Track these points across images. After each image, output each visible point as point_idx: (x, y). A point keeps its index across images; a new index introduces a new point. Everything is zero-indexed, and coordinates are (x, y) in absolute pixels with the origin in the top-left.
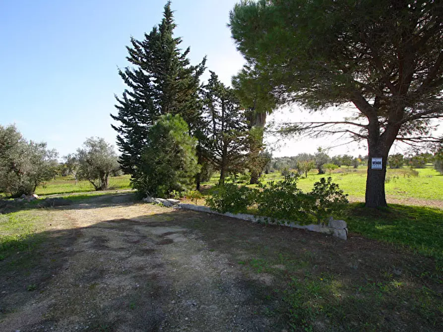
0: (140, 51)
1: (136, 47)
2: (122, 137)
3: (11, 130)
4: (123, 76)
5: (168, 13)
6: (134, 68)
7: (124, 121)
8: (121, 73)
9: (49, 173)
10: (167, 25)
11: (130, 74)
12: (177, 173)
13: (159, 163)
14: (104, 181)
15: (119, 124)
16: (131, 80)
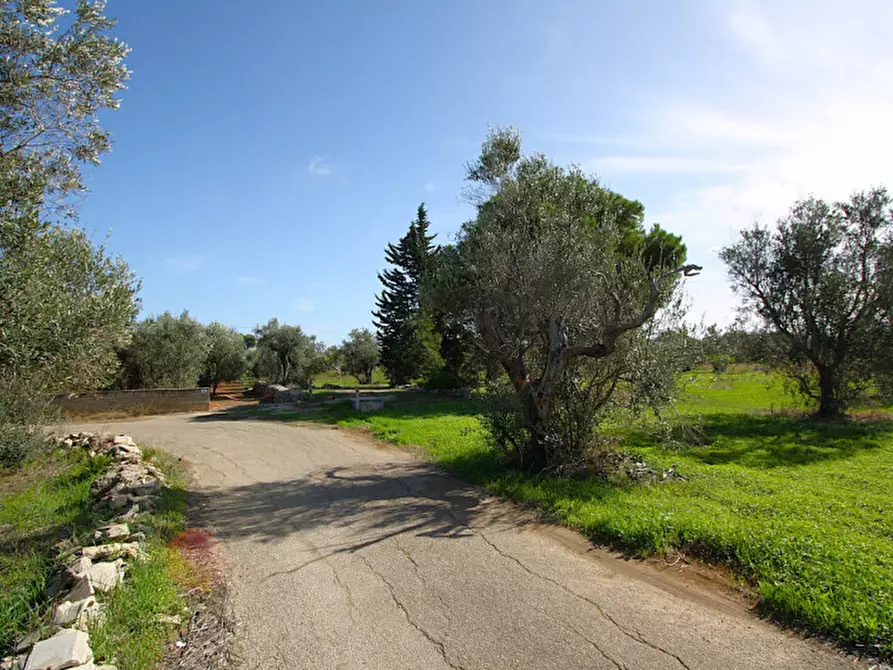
0: (396, 254)
1: (393, 250)
2: (382, 332)
3: (298, 330)
4: (382, 279)
5: (422, 214)
6: (392, 267)
7: (382, 318)
8: (380, 277)
9: (317, 367)
10: (423, 224)
11: (388, 276)
12: (421, 366)
13: (406, 357)
14: (369, 375)
15: (378, 320)
16: (388, 281)
